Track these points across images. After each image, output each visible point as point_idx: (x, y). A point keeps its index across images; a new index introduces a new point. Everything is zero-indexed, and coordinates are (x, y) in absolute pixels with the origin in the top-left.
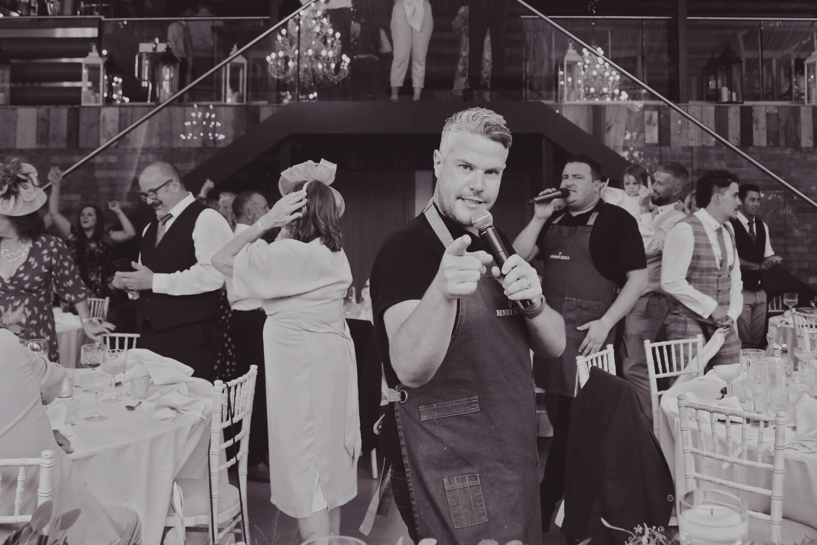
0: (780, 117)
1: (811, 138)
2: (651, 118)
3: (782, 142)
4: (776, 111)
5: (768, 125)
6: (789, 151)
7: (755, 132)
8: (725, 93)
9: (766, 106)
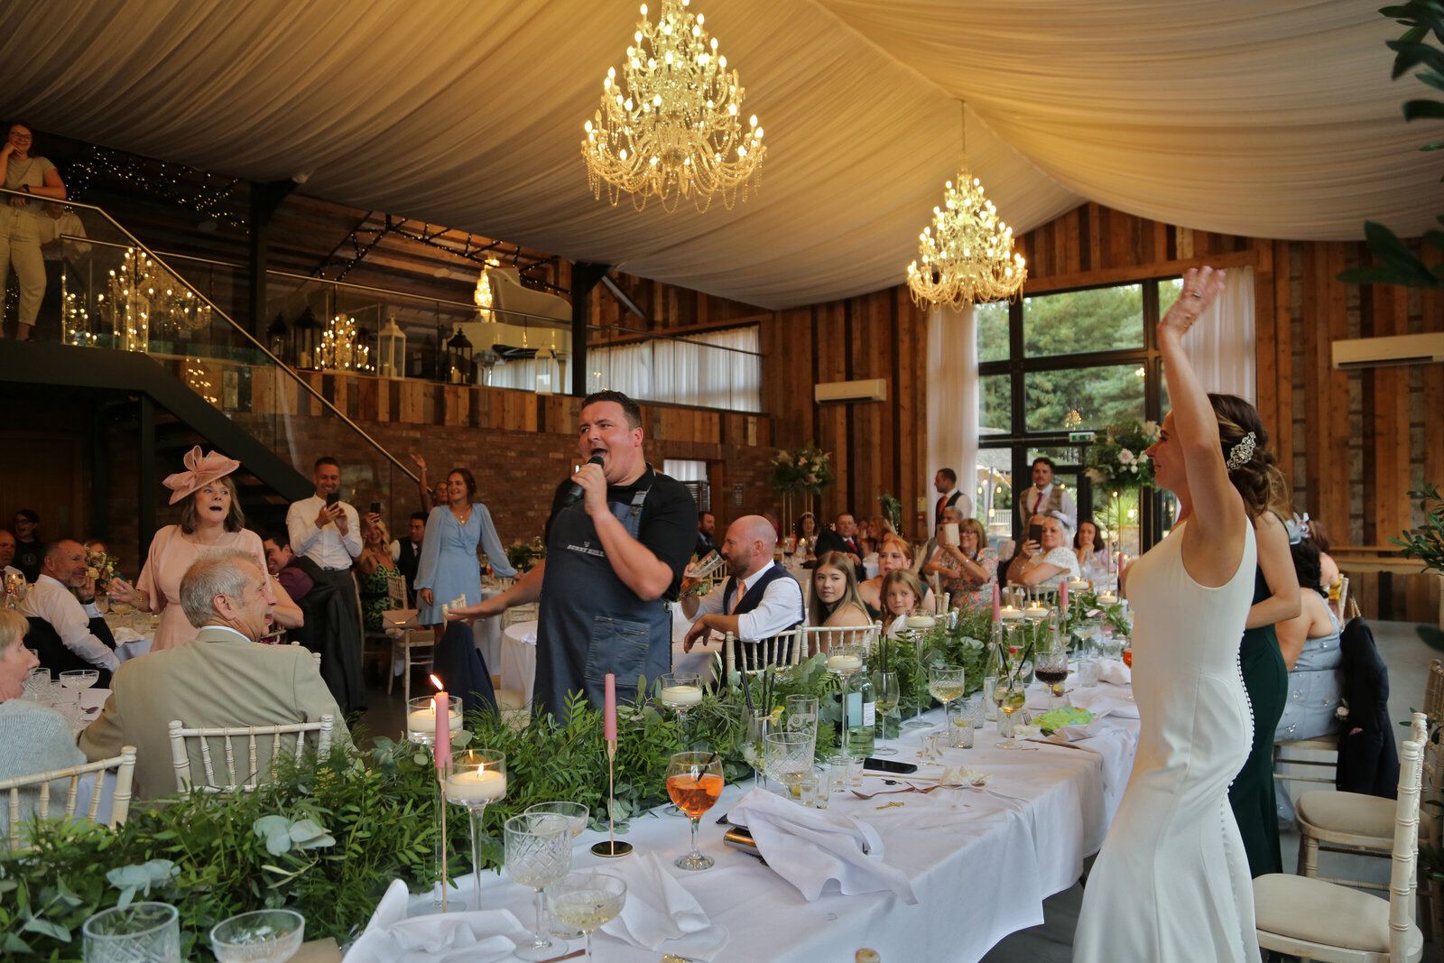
0: (361, 389)
1: (387, 413)
2: (231, 379)
3: (361, 416)
4: (356, 383)
5: (348, 395)
6: (367, 425)
7: (336, 402)
8: (305, 358)
9: (348, 377)
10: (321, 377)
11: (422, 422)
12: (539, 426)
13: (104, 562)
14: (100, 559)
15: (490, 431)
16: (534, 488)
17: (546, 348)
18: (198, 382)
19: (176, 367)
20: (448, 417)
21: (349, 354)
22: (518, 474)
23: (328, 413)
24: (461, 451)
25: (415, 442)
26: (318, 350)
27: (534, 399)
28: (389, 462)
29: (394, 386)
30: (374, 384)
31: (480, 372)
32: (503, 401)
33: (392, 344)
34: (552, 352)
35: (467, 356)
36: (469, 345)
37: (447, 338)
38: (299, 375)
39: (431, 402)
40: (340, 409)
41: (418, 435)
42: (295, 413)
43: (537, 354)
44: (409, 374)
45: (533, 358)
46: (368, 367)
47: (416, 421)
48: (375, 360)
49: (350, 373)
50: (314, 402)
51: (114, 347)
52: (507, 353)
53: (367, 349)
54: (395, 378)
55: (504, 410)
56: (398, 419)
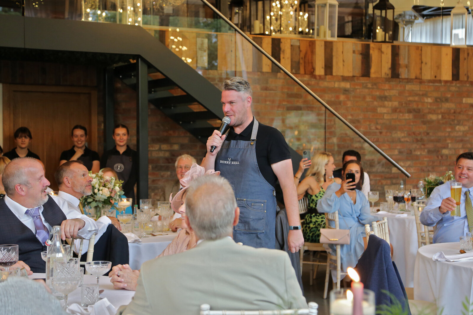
0: (301, 49)
1: (323, 68)
2: (202, 44)
3: (302, 71)
4: (298, 44)
5: (292, 54)
6: (306, 78)
7: (282, 60)
8: (257, 26)
9: (291, 39)
10: (270, 41)
11: (351, 75)
12: (453, 75)
13: (113, 184)
14: (110, 182)
15: (409, 81)
16: (449, 130)
17: (461, 5)
18: (177, 47)
19: (162, 35)
20: (373, 70)
21: (293, 20)
22: (434, 117)
23: (276, 69)
24: (384, 98)
25: (346, 91)
26: (268, 17)
27: (450, 52)
28: (324, 108)
29: (328, 46)
30: (312, 44)
31: (401, 30)
32: (421, 55)
33: (327, 10)
34: (467, 9)
35: (390, 17)
36: (392, 8)
37: (372, 2)
38: (254, 39)
39: (359, 57)
40: (285, 65)
41: (347, 85)
42: (250, 70)
43: (453, 11)
44: (342, 34)
45: (450, 15)
46: (307, 30)
47: (346, 74)
48: (313, 24)
49: (293, 36)
50: (265, 61)
51: (118, 22)
52: (425, 12)
53: (306, 15)
54: (329, 39)
55: (422, 62)
56: (331, 74)
